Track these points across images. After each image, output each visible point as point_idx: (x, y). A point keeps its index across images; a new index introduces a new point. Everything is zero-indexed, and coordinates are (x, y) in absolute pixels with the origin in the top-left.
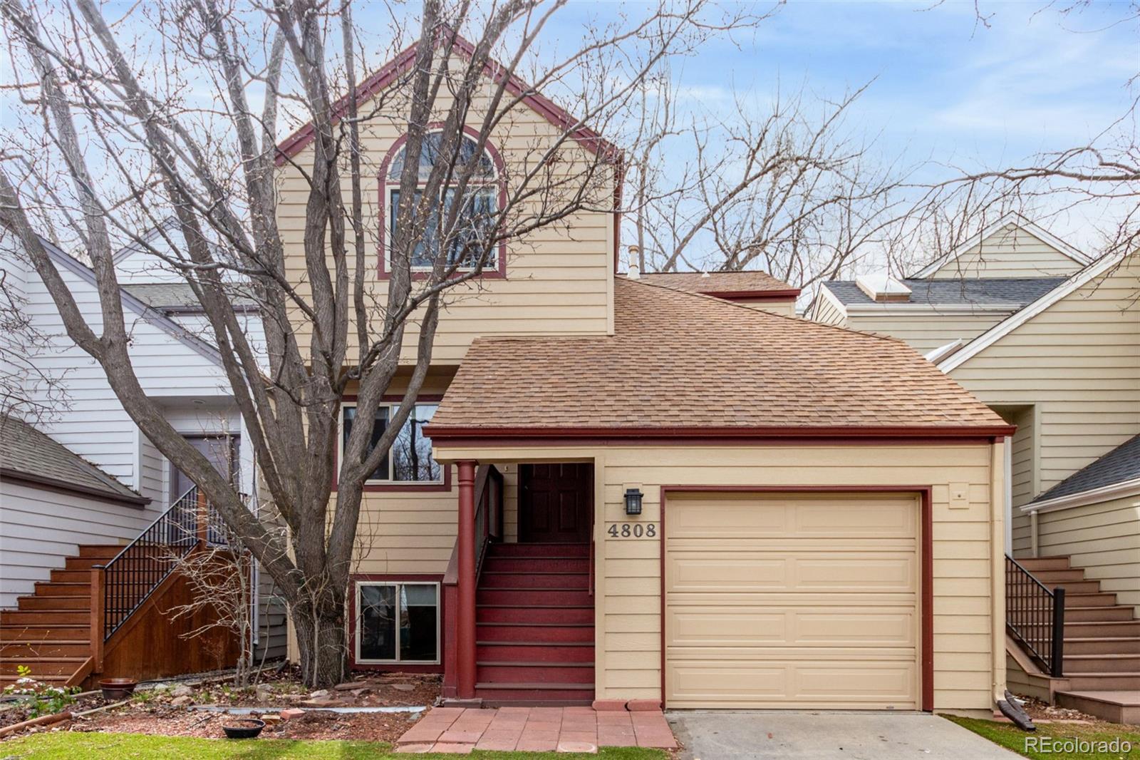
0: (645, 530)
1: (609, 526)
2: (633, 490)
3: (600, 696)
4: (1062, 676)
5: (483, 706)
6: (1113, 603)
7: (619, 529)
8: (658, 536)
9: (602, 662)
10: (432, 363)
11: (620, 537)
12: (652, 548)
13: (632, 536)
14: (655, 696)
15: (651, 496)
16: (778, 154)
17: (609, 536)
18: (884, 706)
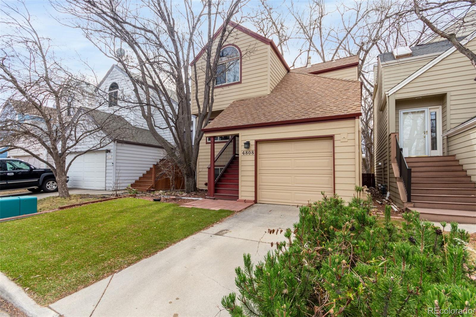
0: (251, 152)
1: (243, 152)
2: (247, 142)
3: (240, 198)
4: (411, 202)
5: (214, 199)
6: (465, 174)
7: (245, 152)
8: (254, 154)
9: (240, 189)
10: (213, 111)
11: (245, 155)
12: (252, 157)
13: (248, 154)
14: (253, 199)
15: (253, 143)
16: (367, 10)
17: (242, 154)
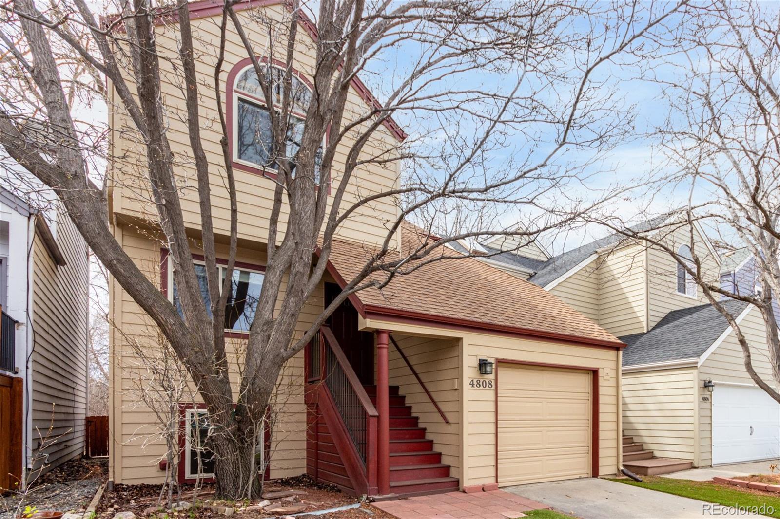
0: (488, 384)
1: (471, 381)
2: (483, 360)
7: (475, 383)
8: (493, 388)
11: (475, 388)
13: (481, 387)
17: (470, 387)
18: (577, 476)
